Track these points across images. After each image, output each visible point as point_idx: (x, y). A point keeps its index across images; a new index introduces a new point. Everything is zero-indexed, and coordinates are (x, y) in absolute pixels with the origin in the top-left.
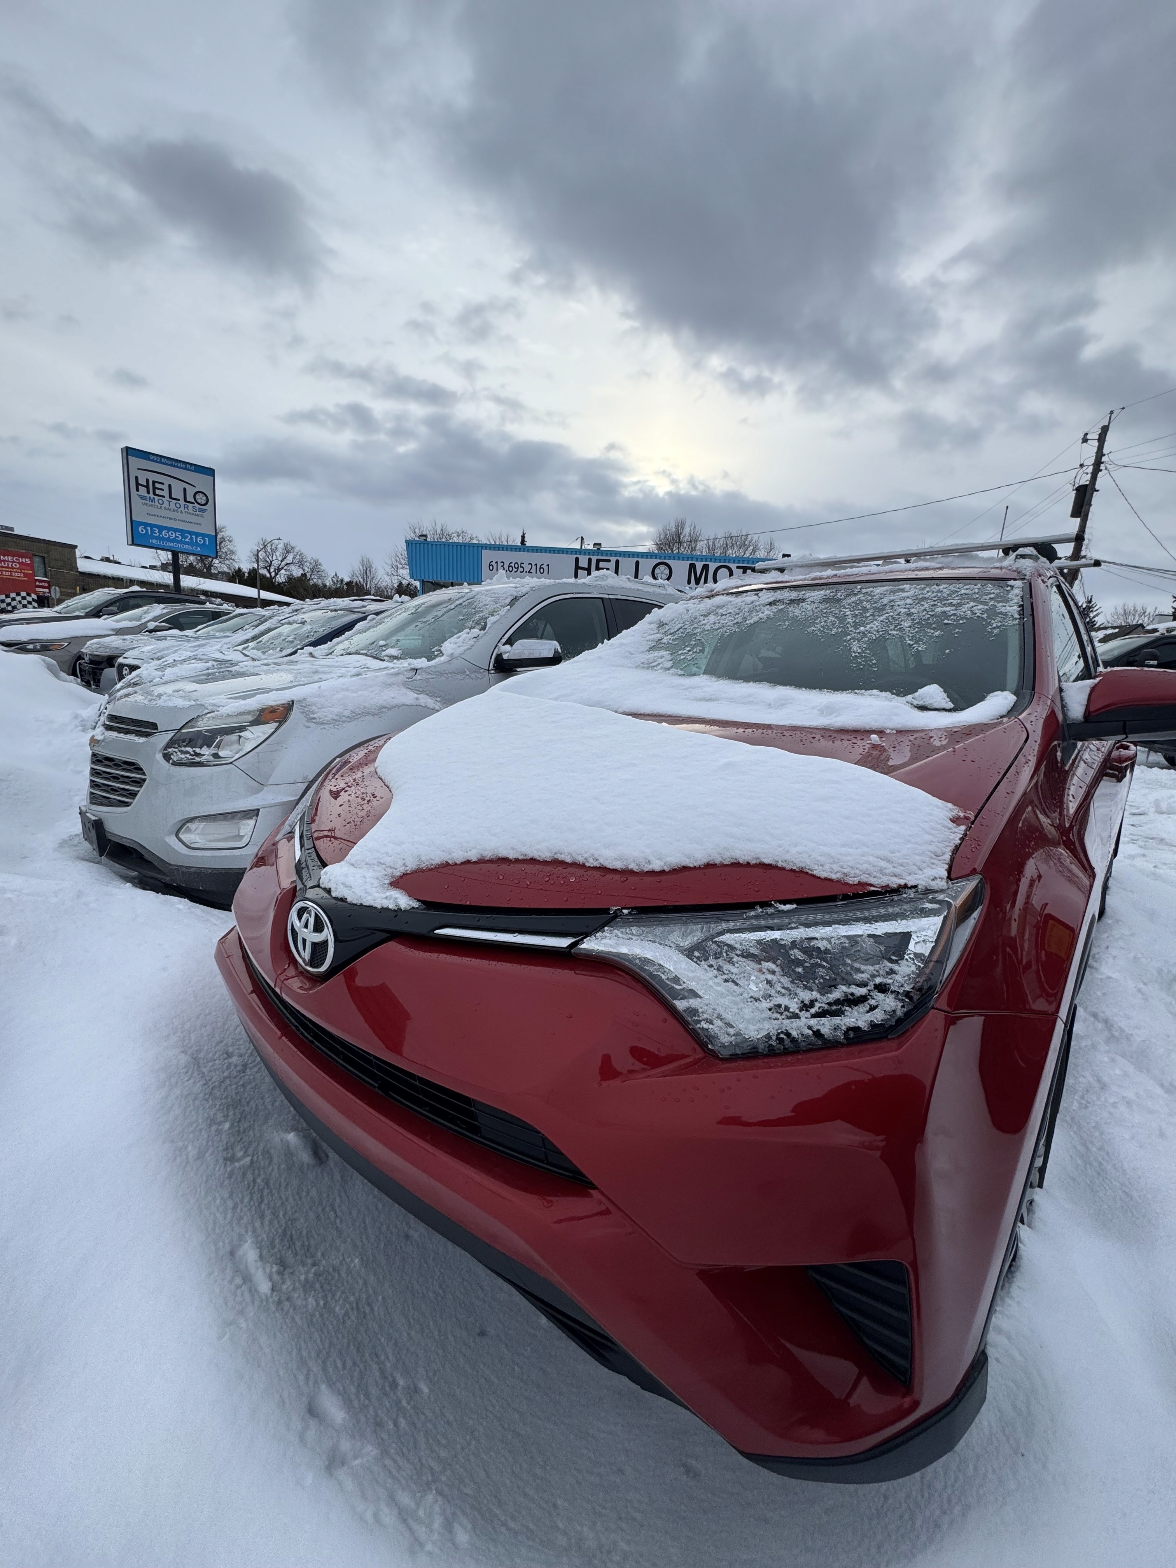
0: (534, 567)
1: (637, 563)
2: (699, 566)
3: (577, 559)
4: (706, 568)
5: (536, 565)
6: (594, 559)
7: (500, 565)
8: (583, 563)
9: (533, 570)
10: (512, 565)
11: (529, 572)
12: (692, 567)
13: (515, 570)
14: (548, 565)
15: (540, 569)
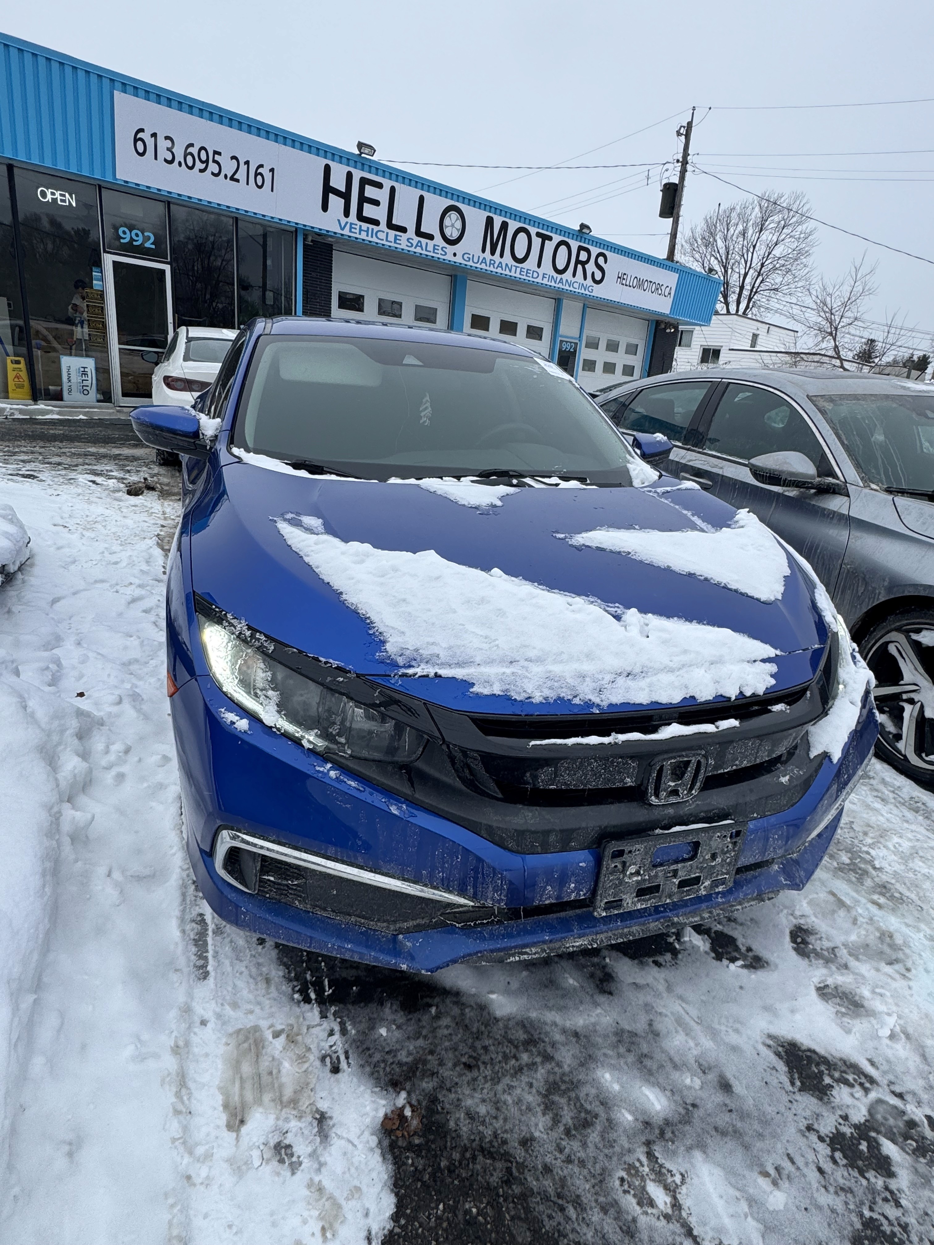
0: (243, 168)
1: (422, 199)
2: (498, 222)
3: (327, 169)
4: (504, 226)
5: (247, 163)
6: (357, 175)
7: (163, 144)
8: (338, 182)
9: (241, 175)
10: (194, 150)
11: (232, 178)
12: (490, 222)
13: (199, 166)
14: (272, 170)
15: (256, 174)
